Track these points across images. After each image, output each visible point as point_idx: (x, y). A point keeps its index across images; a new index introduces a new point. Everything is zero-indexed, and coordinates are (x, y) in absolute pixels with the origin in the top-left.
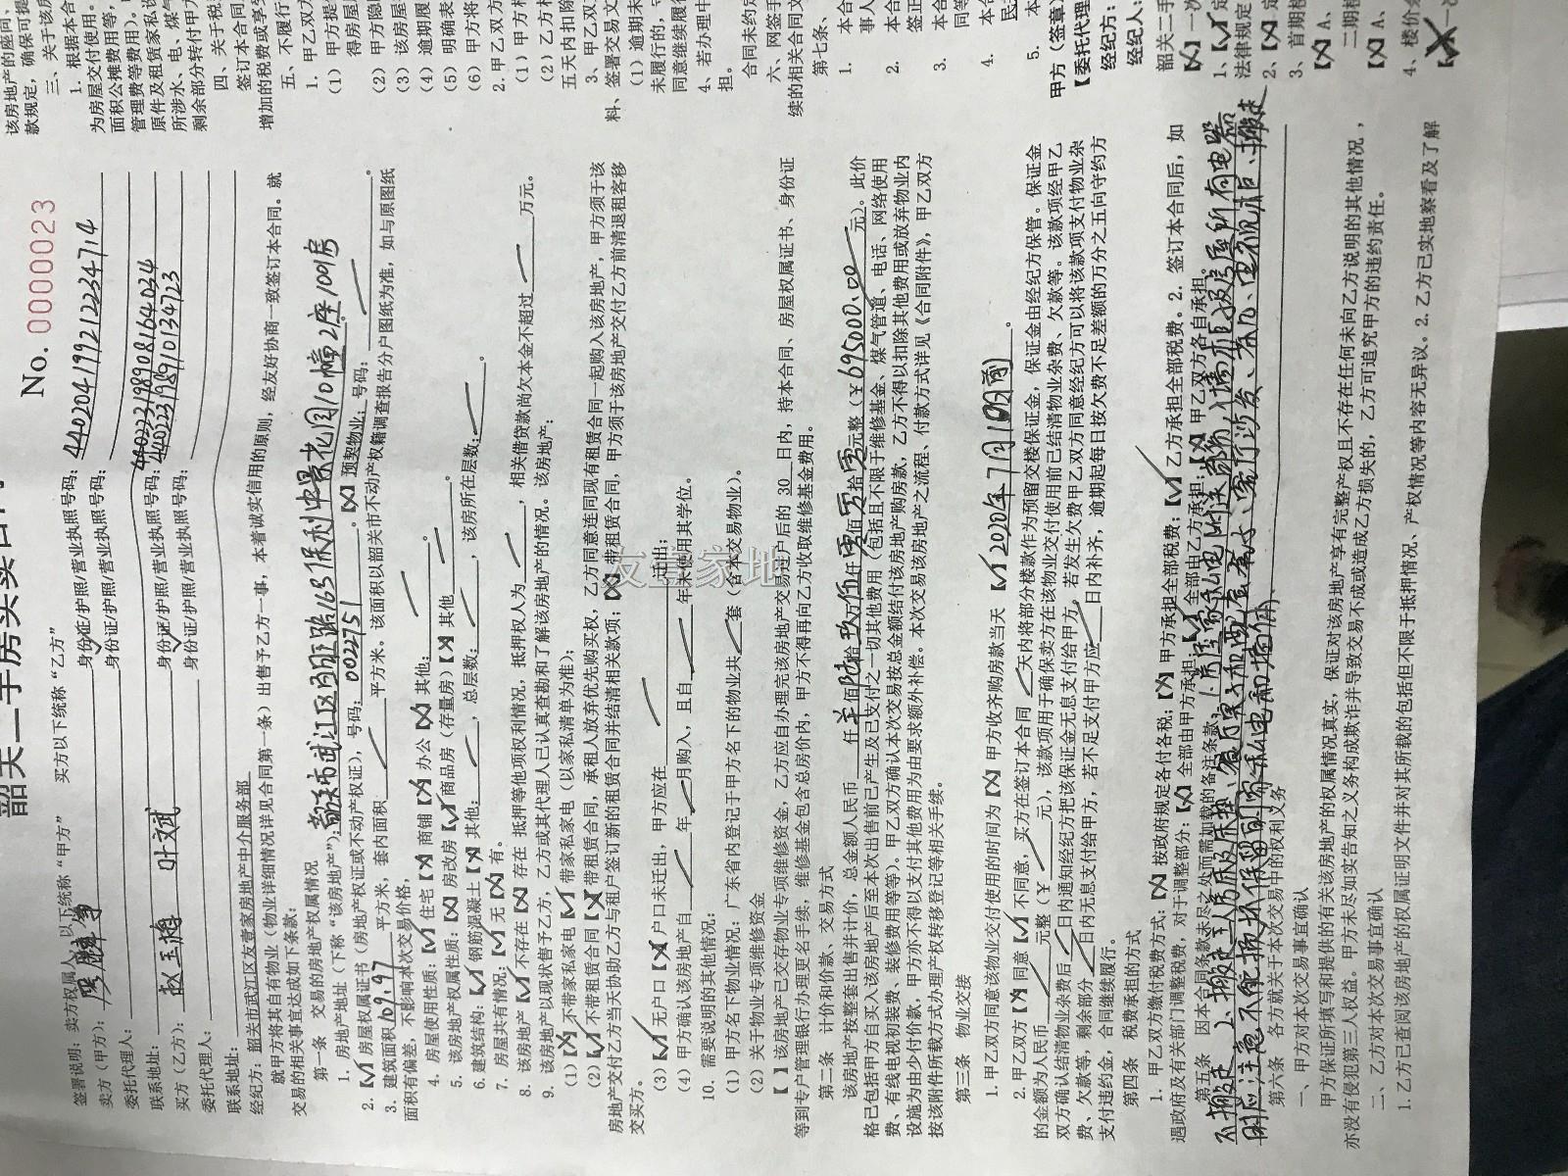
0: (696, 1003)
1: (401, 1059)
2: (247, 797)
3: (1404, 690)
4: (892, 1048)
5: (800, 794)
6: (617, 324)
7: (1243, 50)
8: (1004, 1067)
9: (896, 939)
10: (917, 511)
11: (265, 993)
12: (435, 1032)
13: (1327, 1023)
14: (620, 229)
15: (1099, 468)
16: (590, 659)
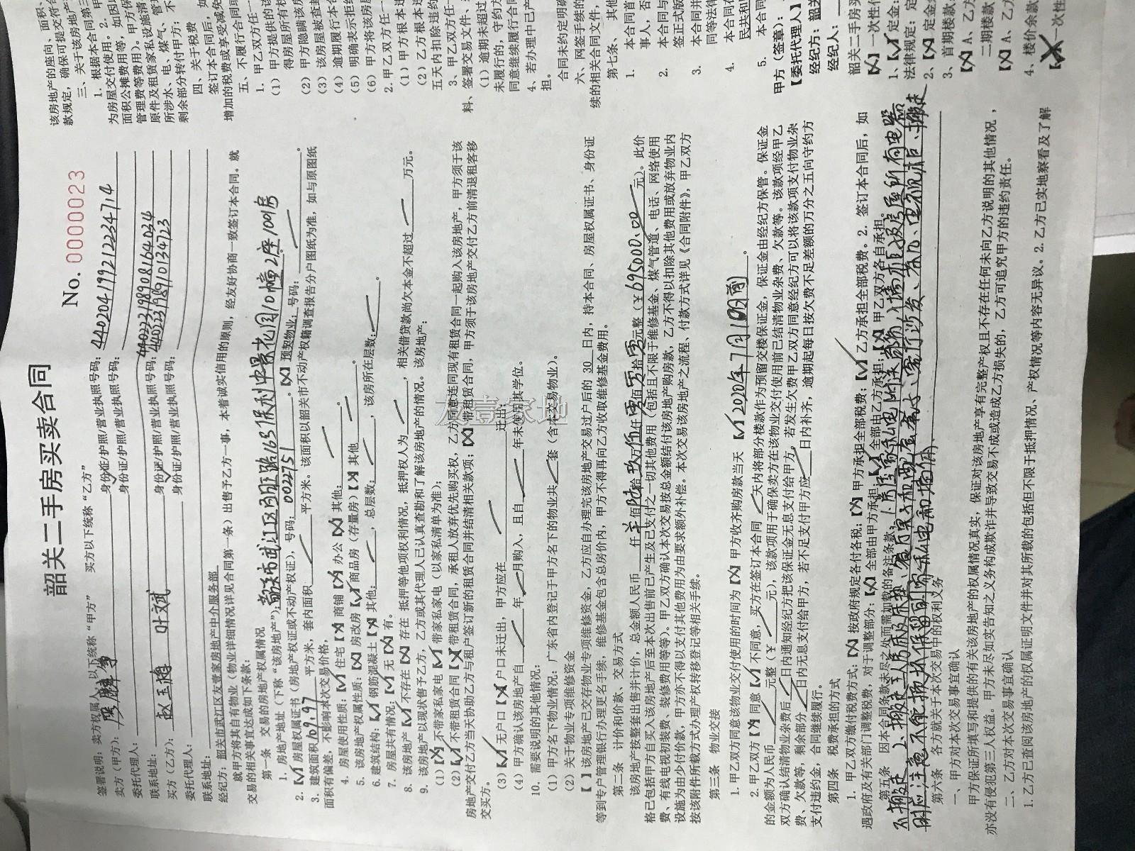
0: (527, 727)
1: (322, 765)
2: (216, 583)
3: (1028, 510)
4: (665, 760)
5: (600, 581)
6: (471, 254)
7: (909, 60)
8: (744, 774)
9: (668, 683)
10: (681, 384)
11: (228, 718)
12: (345, 747)
13: (973, 745)
14: (473, 188)
15: (809, 354)
16: (453, 487)
